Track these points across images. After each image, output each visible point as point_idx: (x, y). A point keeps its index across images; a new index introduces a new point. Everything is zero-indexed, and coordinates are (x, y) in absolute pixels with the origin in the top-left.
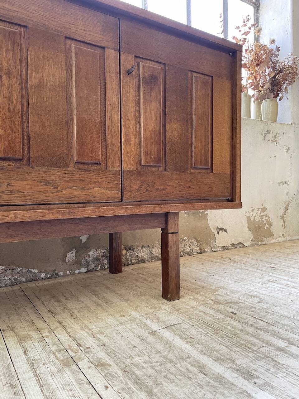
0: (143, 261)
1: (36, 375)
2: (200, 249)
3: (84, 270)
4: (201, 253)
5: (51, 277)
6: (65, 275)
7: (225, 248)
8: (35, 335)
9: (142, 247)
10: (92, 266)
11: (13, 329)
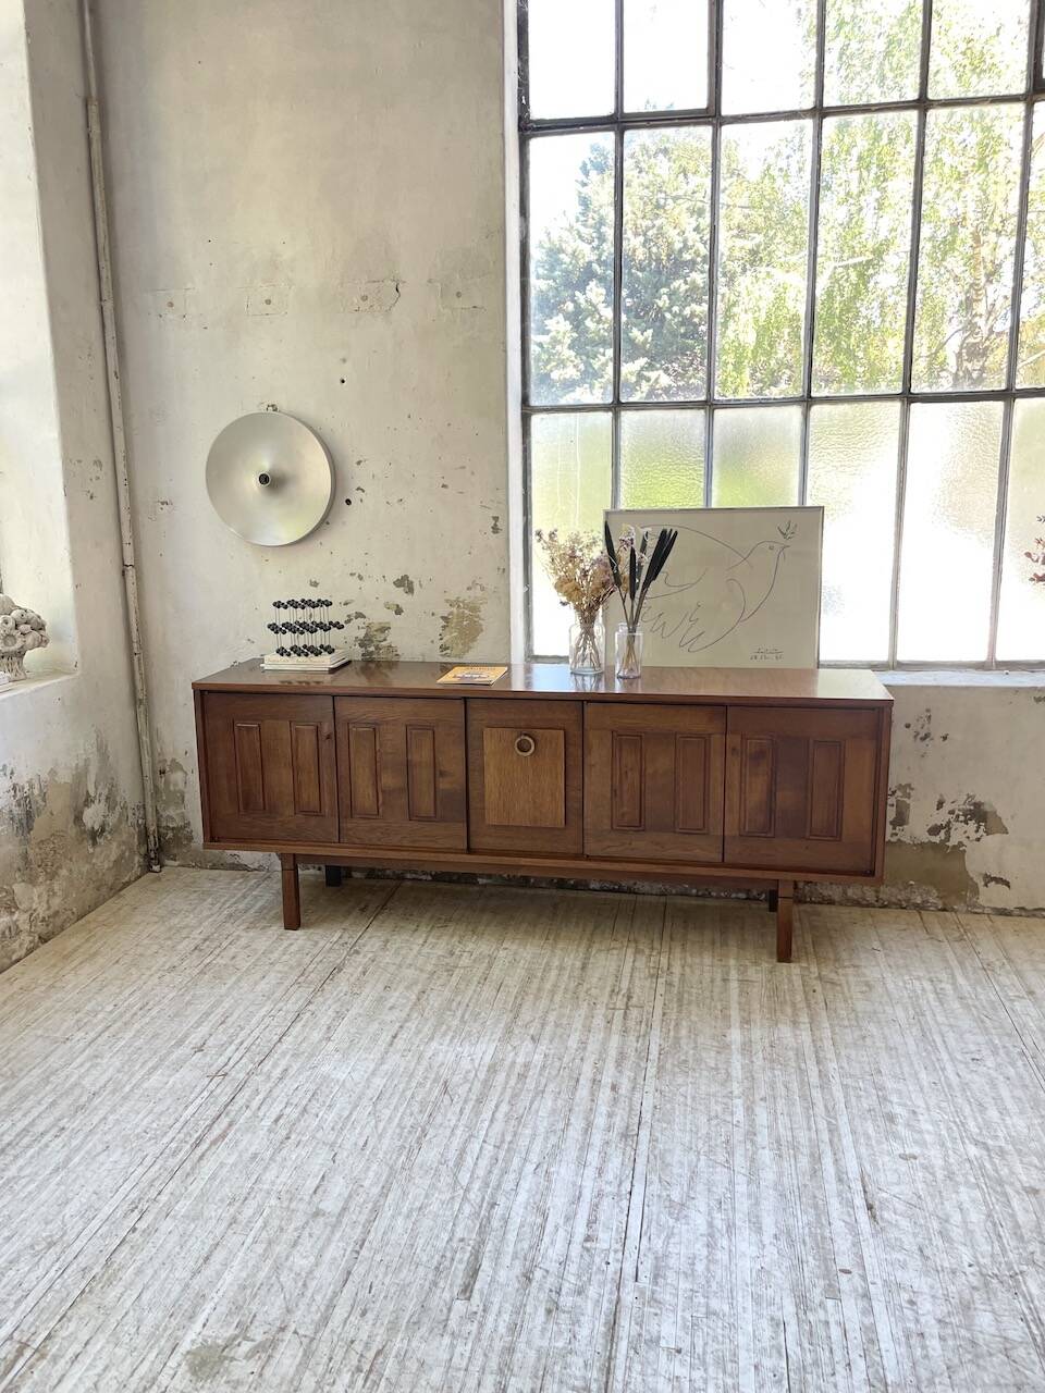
0: (831, 902)
1: (631, 976)
2: (944, 904)
3: (742, 895)
4: (944, 910)
5: (703, 896)
6: (718, 898)
7: (1004, 912)
8: (647, 952)
9: (831, 884)
10: (755, 893)
11: (636, 941)
